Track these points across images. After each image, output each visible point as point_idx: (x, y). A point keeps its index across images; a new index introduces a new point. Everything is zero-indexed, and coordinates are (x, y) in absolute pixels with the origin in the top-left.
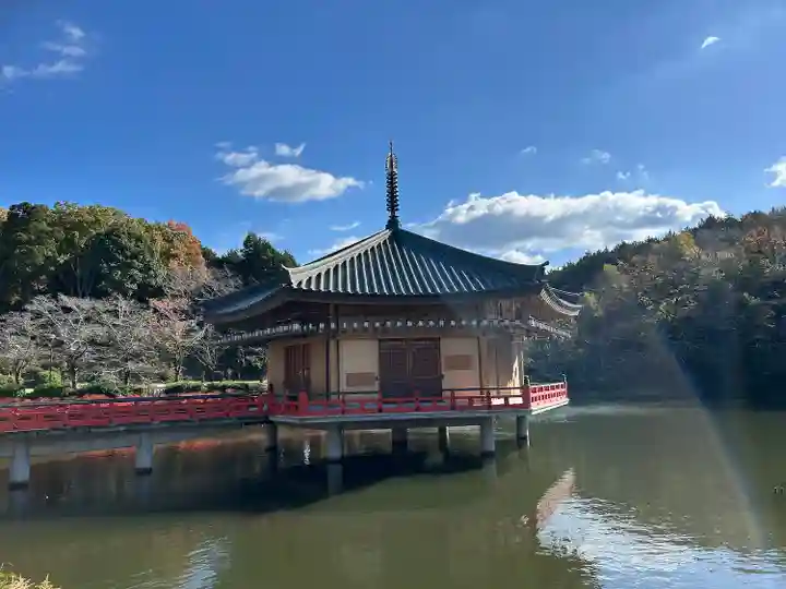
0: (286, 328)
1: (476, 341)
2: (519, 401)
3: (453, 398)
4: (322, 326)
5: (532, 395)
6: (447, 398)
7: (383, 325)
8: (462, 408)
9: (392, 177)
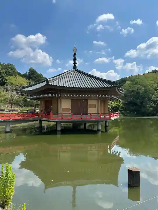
0: (47, 95)
1: (97, 100)
2: (108, 117)
3: (91, 115)
4: (57, 95)
5: (112, 115)
6: (89, 115)
7: (73, 95)
8: (93, 118)
9: (75, 54)
